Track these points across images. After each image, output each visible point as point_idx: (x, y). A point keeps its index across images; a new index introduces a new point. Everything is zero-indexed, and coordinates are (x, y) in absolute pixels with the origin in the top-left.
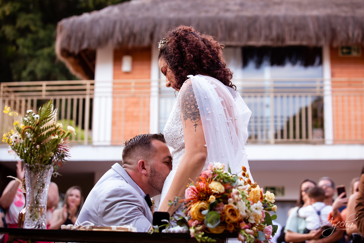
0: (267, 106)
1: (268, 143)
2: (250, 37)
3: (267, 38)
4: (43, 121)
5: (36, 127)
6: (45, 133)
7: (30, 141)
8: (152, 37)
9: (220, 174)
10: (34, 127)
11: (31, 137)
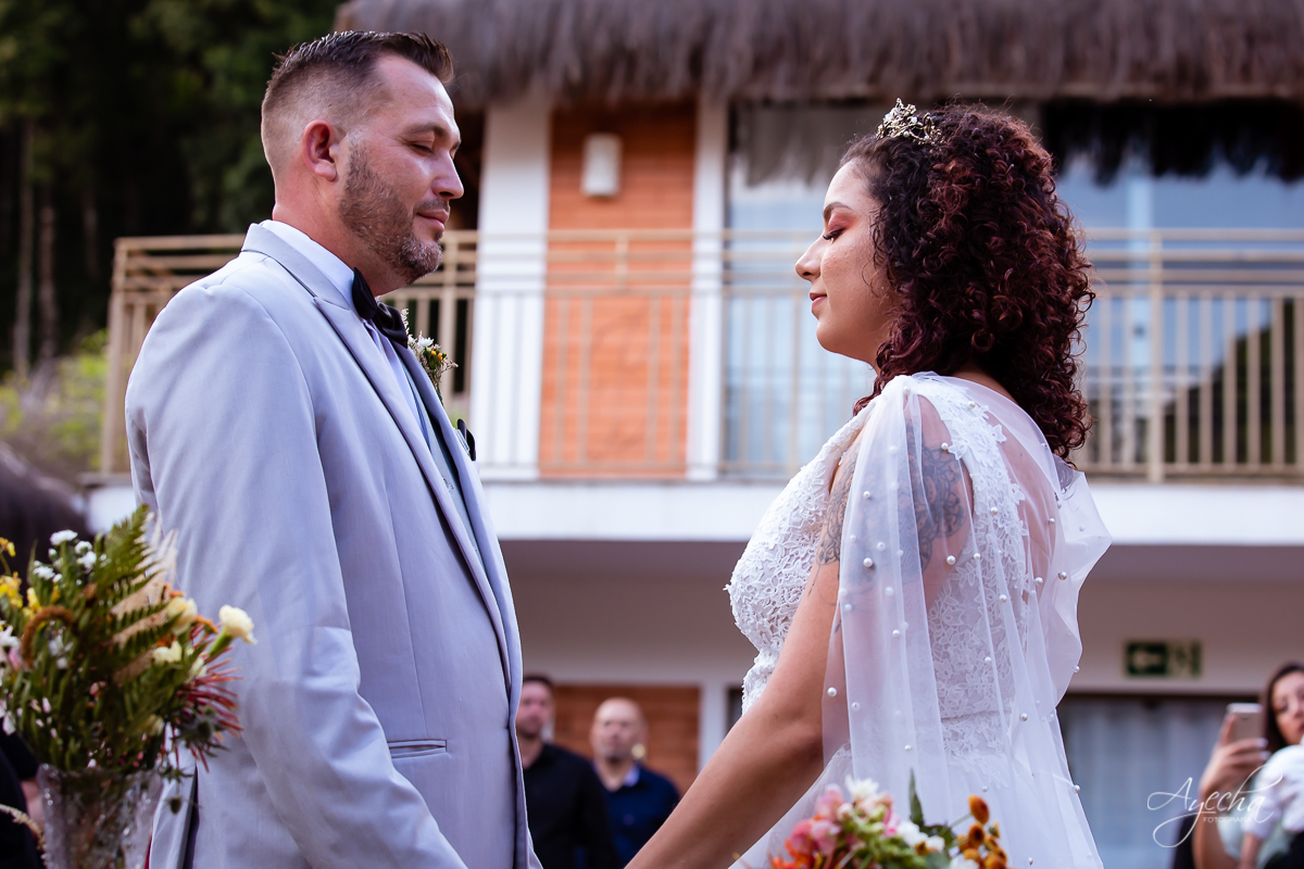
0: (1139, 331)
1: (1136, 477)
2: (1072, 67)
3: (1138, 70)
4: (112, 587)
5: (82, 613)
6: (122, 637)
7: (62, 672)
8: (696, 63)
9: (868, 843)
10: (77, 614)
11: (64, 654)
